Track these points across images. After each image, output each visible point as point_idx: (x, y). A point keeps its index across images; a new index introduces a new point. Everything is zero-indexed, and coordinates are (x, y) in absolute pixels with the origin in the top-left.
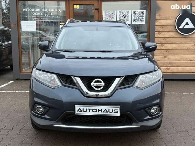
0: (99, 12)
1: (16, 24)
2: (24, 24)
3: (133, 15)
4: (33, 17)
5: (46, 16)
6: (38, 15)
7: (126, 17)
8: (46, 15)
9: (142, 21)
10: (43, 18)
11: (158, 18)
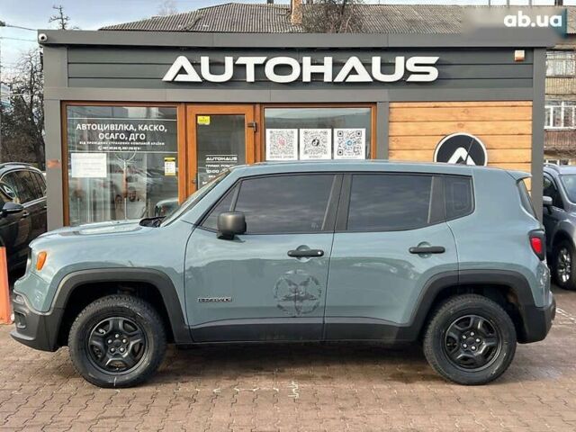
0: (258, 134)
1: (60, 161)
2: (77, 161)
3: (336, 139)
4: (99, 143)
5: (132, 141)
6: (112, 140)
7: (321, 143)
8: (130, 139)
9: (357, 153)
10: (125, 146)
11: (395, 147)
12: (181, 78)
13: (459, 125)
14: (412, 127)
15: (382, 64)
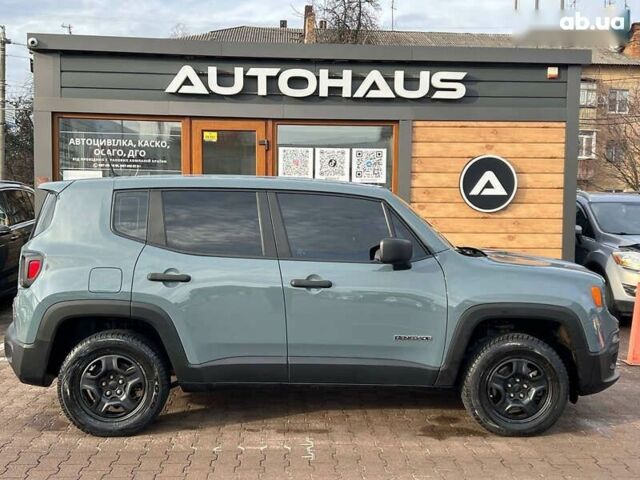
0: (270, 152)
1: (51, 178)
3: (355, 159)
4: (94, 160)
5: (131, 158)
6: (109, 156)
7: (338, 164)
8: (129, 156)
9: (377, 175)
10: (122, 163)
11: (417, 169)
12: (186, 89)
13: (487, 147)
14: (437, 148)
15: (405, 79)
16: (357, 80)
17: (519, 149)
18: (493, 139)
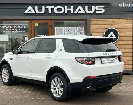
0: (52, 28)
3: (75, 30)
4: (6, 32)
6: (10, 30)
8: (15, 30)
11: (92, 32)
12: (30, 13)
13: (111, 25)
14: (97, 26)
16: (75, 9)
17: (120, 26)
18: (113, 23)
